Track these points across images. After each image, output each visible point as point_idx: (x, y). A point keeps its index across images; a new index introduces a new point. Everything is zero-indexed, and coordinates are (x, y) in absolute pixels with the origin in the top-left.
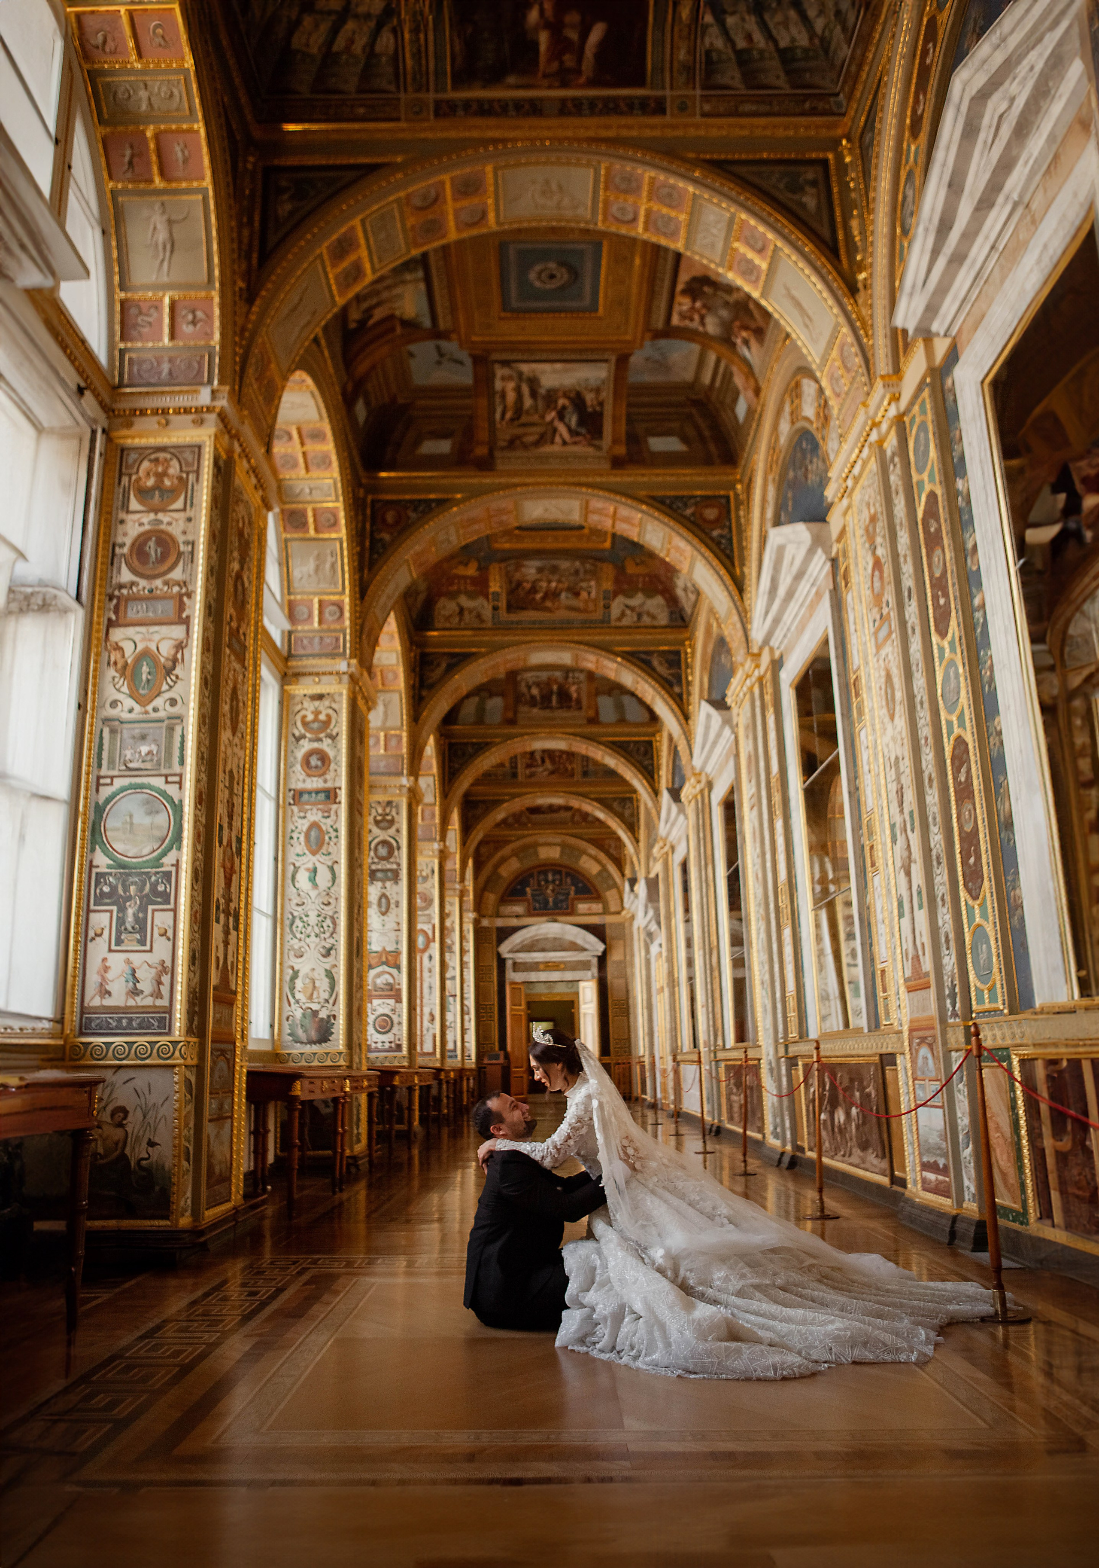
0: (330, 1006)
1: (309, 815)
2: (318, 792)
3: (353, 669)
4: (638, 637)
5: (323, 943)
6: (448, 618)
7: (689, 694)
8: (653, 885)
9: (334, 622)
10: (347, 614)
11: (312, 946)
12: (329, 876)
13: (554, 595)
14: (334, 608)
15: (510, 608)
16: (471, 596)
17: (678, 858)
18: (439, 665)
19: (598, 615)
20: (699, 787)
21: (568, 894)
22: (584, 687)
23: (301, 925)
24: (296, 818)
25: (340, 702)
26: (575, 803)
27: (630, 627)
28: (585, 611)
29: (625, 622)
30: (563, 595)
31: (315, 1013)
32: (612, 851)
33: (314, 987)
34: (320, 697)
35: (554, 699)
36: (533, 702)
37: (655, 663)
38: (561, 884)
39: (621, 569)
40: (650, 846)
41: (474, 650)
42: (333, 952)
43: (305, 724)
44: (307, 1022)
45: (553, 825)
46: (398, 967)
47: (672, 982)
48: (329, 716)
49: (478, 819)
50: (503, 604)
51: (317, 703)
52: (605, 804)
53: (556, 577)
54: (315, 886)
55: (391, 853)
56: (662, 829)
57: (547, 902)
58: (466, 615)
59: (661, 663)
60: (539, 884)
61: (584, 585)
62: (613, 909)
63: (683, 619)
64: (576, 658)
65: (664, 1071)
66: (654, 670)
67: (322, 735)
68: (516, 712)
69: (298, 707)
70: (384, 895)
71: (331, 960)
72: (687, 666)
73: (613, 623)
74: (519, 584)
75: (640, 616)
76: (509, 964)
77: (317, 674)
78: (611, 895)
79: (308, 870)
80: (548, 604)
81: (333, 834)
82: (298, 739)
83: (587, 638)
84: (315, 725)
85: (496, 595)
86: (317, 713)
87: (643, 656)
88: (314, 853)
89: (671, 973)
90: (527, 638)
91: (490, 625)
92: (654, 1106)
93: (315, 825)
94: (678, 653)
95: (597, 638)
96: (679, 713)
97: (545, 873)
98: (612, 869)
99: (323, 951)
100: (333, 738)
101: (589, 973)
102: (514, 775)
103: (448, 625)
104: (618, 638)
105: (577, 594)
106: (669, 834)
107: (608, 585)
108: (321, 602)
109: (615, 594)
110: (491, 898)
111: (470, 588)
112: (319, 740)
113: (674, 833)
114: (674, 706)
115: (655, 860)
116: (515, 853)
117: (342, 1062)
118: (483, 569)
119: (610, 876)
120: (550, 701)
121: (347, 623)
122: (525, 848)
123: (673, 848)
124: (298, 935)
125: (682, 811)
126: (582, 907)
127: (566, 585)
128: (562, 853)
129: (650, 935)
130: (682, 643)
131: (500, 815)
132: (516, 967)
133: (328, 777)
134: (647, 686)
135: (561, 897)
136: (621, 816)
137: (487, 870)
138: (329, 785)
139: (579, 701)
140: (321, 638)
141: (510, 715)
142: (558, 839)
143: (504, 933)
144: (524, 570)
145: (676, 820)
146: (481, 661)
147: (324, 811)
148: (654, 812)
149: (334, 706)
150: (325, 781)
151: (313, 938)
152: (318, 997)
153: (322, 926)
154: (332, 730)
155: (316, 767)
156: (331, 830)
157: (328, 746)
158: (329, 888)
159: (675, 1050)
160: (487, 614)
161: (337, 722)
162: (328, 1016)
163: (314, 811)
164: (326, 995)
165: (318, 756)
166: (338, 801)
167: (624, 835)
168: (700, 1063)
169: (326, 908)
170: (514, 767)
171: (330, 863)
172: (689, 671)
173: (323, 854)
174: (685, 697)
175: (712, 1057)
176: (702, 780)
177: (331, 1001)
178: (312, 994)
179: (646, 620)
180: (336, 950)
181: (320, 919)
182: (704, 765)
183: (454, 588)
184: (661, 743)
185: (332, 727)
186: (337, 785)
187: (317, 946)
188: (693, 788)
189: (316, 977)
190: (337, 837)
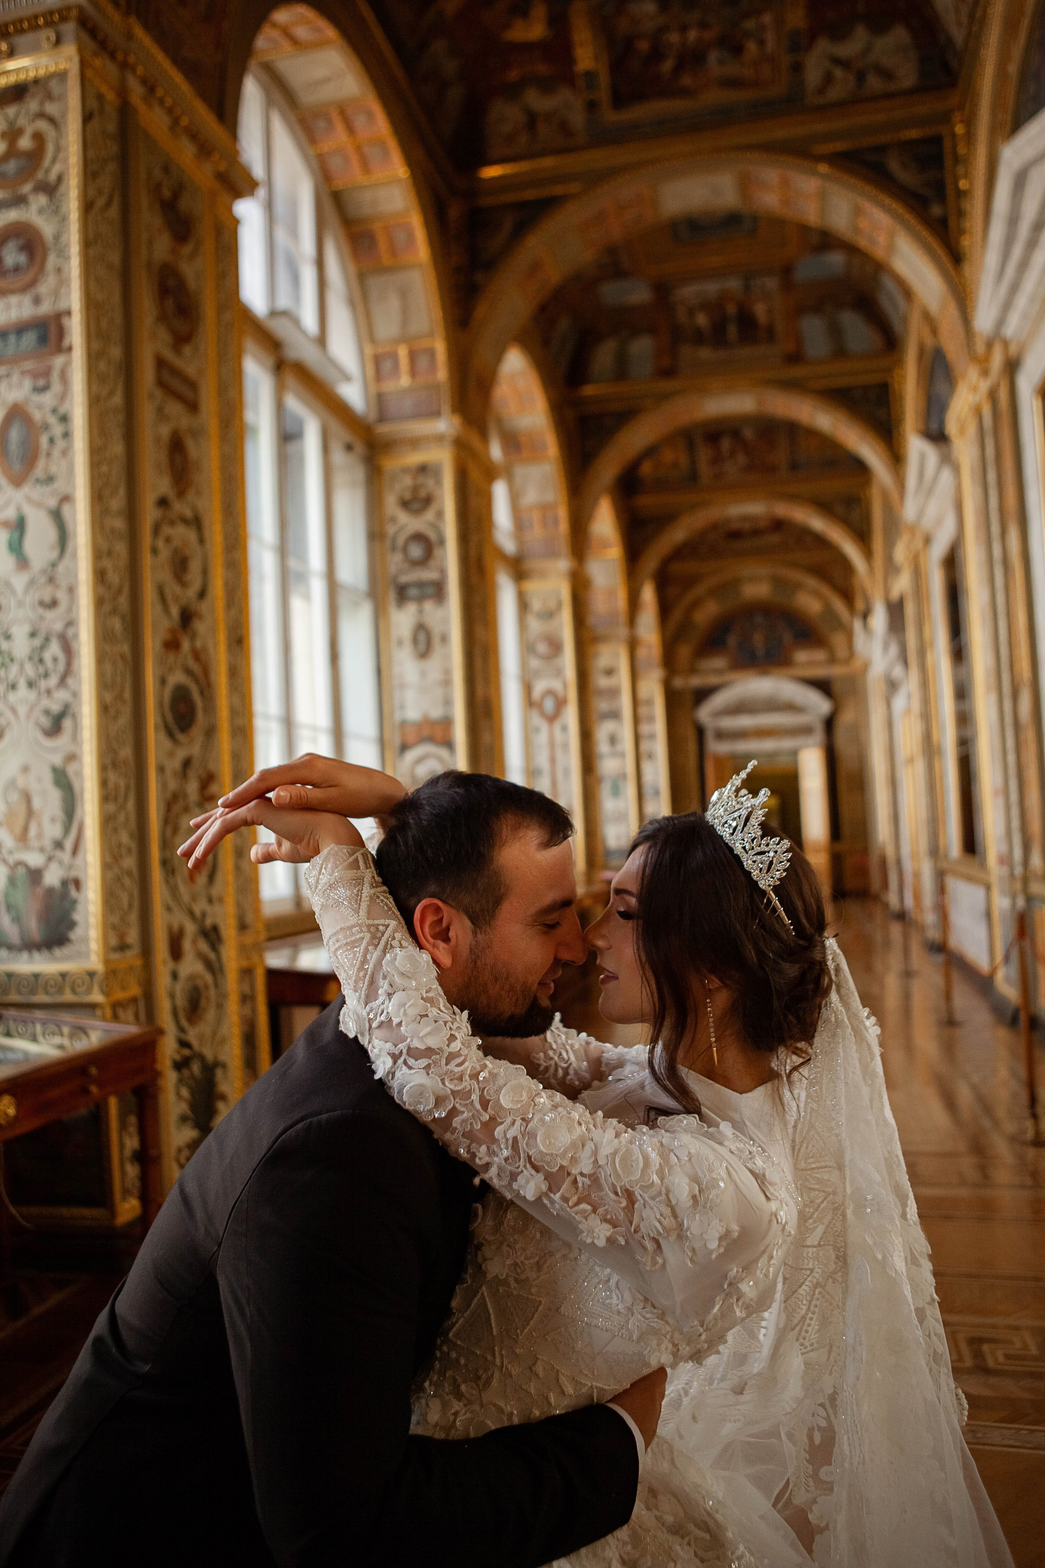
0: (66, 856)
2: (20, 329)
4: (860, 120)
5: (45, 702)
6: (510, 138)
7: (961, 214)
8: (896, 610)
11: (22, 710)
12: (51, 533)
13: (694, 59)
15: (618, 100)
16: (547, 86)
18: (499, 227)
20: (984, 386)
21: (783, 641)
22: (777, 302)
25: (62, 98)
26: (781, 510)
27: (840, 104)
28: (755, 84)
29: (834, 93)
30: (713, 57)
31: (35, 875)
32: (838, 581)
33: (30, 813)
34: (17, 93)
35: (732, 328)
37: (894, 165)
40: (890, 545)
41: (559, 189)
42: (67, 723)
44: (20, 897)
45: (757, 552)
46: (449, 744)
47: (930, 749)
48: (39, 138)
49: (649, 540)
50: (603, 94)
51: (12, 110)
53: (696, 16)
55: (428, 553)
56: (909, 511)
57: (756, 650)
58: (541, 127)
59: (904, 165)
60: (744, 631)
61: (750, 24)
62: (841, 654)
63: (947, 69)
64: (745, 184)
65: (917, 875)
66: (892, 179)
67: (27, 188)
68: (675, 356)
70: (420, 626)
71: (63, 741)
72: (957, 160)
73: (810, 101)
74: (629, 44)
75: (861, 77)
76: (710, 733)
77: (4, 32)
78: (838, 640)
79: (6, 524)
80: (687, 80)
81: (57, 430)
83: (762, 136)
84: (11, 166)
85: (590, 75)
86: (13, 135)
87: (870, 157)
88: (18, 482)
89: (927, 736)
90: (651, 154)
91: (583, 140)
92: (901, 916)
93: (16, 413)
94: (936, 141)
96: (942, 254)
97: (751, 616)
98: (839, 605)
99: (46, 722)
100: (51, 189)
101: (813, 740)
102: (695, 476)
103: (512, 152)
104: (822, 127)
105: (737, 50)
106: (921, 513)
107: (797, 18)
109: (813, 36)
111: (542, 69)
112: (20, 201)
114: (933, 243)
115: (898, 570)
116: (713, 593)
117: (97, 997)
118: (559, 22)
119: (836, 614)
120: (726, 332)
122: (724, 585)
123: (928, 540)
125: (947, 459)
126: (802, 656)
127: (717, 30)
128: (773, 590)
129: (892, 686)
130: (946, 119)
131: (679, 534)
132: (721, 735)
133: (43, 289)
134: (878, 213)
135: (774, 646)
136: (846, 523)
138: (46, 308)
139: (770, 329)
141: (666, 362)
142: (766, 571)
143: (702, 695)
144: (633, 8)
145: (935, 480)
146: (571, 207)
147: (35, 375)
148: (895, 493)
149: (51, 108)
150: (37, 301)
151: (23, 690)
152: (40, 835)
153: (41, 661)
154: (47, 171)
155: (17, 269)
156: (52, 420)
157: (41, 211)
158: (54, 565)
159: (935, 851)
160: (578, 118)
161: (58, 149)
162: (64, 883)
163: (15, 378)
164: (54, 831)
165: (21, 242)
166: (66, 343)
167: (851, 550)
168: (988, 888)
169: (50, 615)
170: (693, 463)
171: (52, 503)
172: (960, 170)
173: (38, 481)
174: (952, 223)
175: (1018, 886)
176: (997, 361)
177: (69, 844)
178: (26, 829)
179: (874, 83)
180: (74, 717)
181: (37, 642)
182: (1001, 322)
183: (514, 75)
184: (904, 377)
185: (47, 162)
186: (62, 306)
187: (32, 708)
188: (975, 389)
189: (34, 787)
190: (67, 435)
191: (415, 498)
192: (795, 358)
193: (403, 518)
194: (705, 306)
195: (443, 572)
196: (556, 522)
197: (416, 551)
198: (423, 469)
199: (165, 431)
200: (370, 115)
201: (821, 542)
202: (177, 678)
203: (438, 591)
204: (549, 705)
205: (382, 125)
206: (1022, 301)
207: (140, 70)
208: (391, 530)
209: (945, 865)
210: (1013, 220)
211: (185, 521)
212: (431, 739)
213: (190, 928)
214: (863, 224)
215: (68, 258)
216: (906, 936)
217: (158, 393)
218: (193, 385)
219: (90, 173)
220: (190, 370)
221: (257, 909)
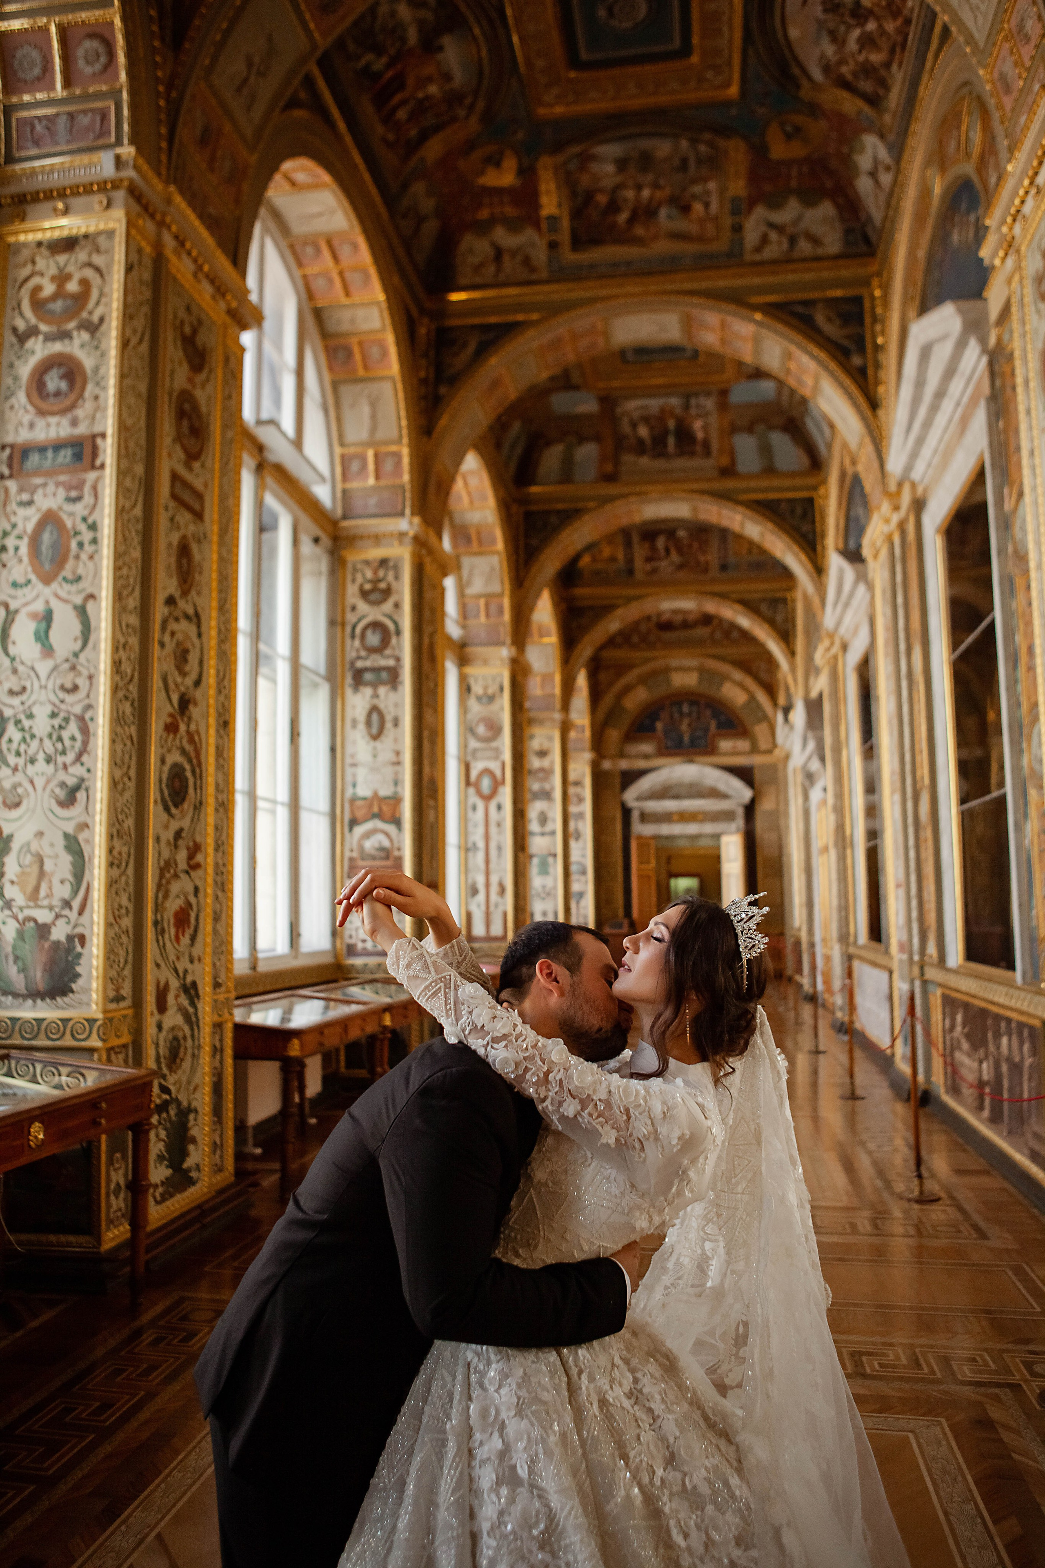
0: (73, 915)
1: (38, 497)
2: (58, 446)
3: (129, 173)
4: (791, 277)
5: (62, 776)
6: (478, 268)
7: (878, 366)
8: (814, 708)
9: (97, 77)
10: (121, 58)
11: (39, 782)
12: (76, 627)
13: (646, 213)
14: (95, 44)
15: (577, 243)
16: (514, 226)
17: (854, 657)
18: (464, 345)
19: (721, 245)
20: (895, 518)
21: (707, 730)
22: (713, 420)
23: (17, 736)
24: (14, 506)
25: (109, 251)
26: (711, 607)
27: (775, 262)
28: (700, 239)
29: (769, 253)
30: (663, 212)
31: (43, 930)
32: (763, 675)
33: (42, 874)
34: (69, 244)
35: (671, 441)
36: (640, 448)
37: (820, 319)
38: (699, 718)
39: (759, 151)
41: (520, 317)
42: (81, 795)
43: (38, 304)
44: (28, 949)
45: (686, 644)
46: (397, 822)
47: (842, 840)
48: (85, 283)
49: (584, 630)
50: (564, 235)
51: (62, 259)
52: (750, 606)
53: (650, 177)
54: (48, 650)
55: (385, 641)
56: (829, 619)
57: (681, 739)
58: (507, 261)
59: (829, 320)
60: (672, 718)
61: (697, 189)
62: (763, 745)
63: (867, 241)
64: (688, 323)
65: (828, 959)
66: (818, 331)
67: (71, 325)
68: (617, 463)
69: (26, 271)
70: (374, 709)
71: (76, 811)
72: (875, 319)
73: (748, 257)
74: (589, 196)
75: (793, 240)
76: (635, 815)
77: (62, 194)
78: (760, 730)
79: (34, 616)
80: (640, 230)
81: (87, 536)
82: (22, 338)
83: (705, 285)
84: (58, 306)
85: (553, 220)
86: (62, 279)
87: (800, 309)
88: (47, 580)
89: (840, 828)
90: (604, 292)
91: (544, 274)
92: (813, 998)
93: (50, 519)
94: (858, 301)
95: (722, 283)
96: (861, 400)
97: (679, 704)
98: (762, 697)
99: (61, 793)
100: (93, 328)
101: (733, 826)
102: (631, 572)
103: (478, 280)
104: (757, 281)
105: (686, 209)
106: (839, 623)
107: (738, 187)
108: (63, 31)
109: (752, 203)
110: (614, 735)
111: (510, 211)
112: (65, 335)
113: (848, 620)
114: (853, 389)
115: (818, 671)
116: (643, 680)
117: (95, 1042)
118: (527, 173)
119: (759, 707)
120: (665, 444)
121: (123, 76)
122: (654, 674)
123: (845, 647)
124: (12, 760)
125: (862, 577)
126: (725, 745)
127: (668, 191)
128: (701, 680)
129: (810, 777)
130: (866, 282)
131: (613, 624)
132: (645, 817)
133: (80, 413)
134: (805, 359)
135: (699, 733)
136: (771, 622)
137: (608, 701)
138: (82, 429)
139: (706, 444)
140: (71, 116)
141: (609, 468)
142: (694, 662)
143: (630, 778)
144: (594, 167)
145: (851, 595)
146: (531, 333)
147: (69, 488)
148: (816, 601)
149: (97, 260)
150: (74, 423)
151: (41, 764)
152: (49, 896)
153: (60, 739)
154: (91, 313)
155: (58, 394)
156: (83, 528)
157: (82, 346)
158: (76, 655)
159: (844, 938)
160: (540, 256)
161: (101, 294)
162: (70, 938)
163: (51, 488)
164: (65, 891)
165: (62, 371)
166: (98, 462)
167: (775, 647)
168: (891, 973)
169: (70, 698)
170: (630, 561)
171: (78, 600)
172: (878, 328)
173: (65, 579)
174: (870, 372)
175: (916, 970)
176: (906, 499)
177: (76, 904)
178: (37, 889)
179: (804, 247)
180: (87, 790)
181: (56, 722)
182: (909, 467)
183: (484, 214)
184: (826, 497)
185: (91, 305)
186: (97, 429)
187: (48, 782)
188: (887, 521)
189: (47, 851)
190: (94, 541)
191: (374, 590)
192: (728, 472)
193: (363, 607)
194: (646, 420)
195: (398, 659)
196: (501, 611)
197: (373, 639)
198: (383, 562)
199: (175, 538)
200: (355, 247)
201: (746, 637)
202: (175, 757)
203: (393, 677)
204: (486, 783)
205: (365, 255)
206: (926, 452)
207: (174, 228)
208: (351, 618)
209: (852, 950)
210: (920, 383)
211: (187, 617)
212: (379, 816)
213: (174, 984)
214: (793, 366)
215: (105, 389)
216: (816, 1017)
217: (172, 504)
218: (200, 496)
219: (127, 316)
220: (198, 484)
221: (229, 970)
